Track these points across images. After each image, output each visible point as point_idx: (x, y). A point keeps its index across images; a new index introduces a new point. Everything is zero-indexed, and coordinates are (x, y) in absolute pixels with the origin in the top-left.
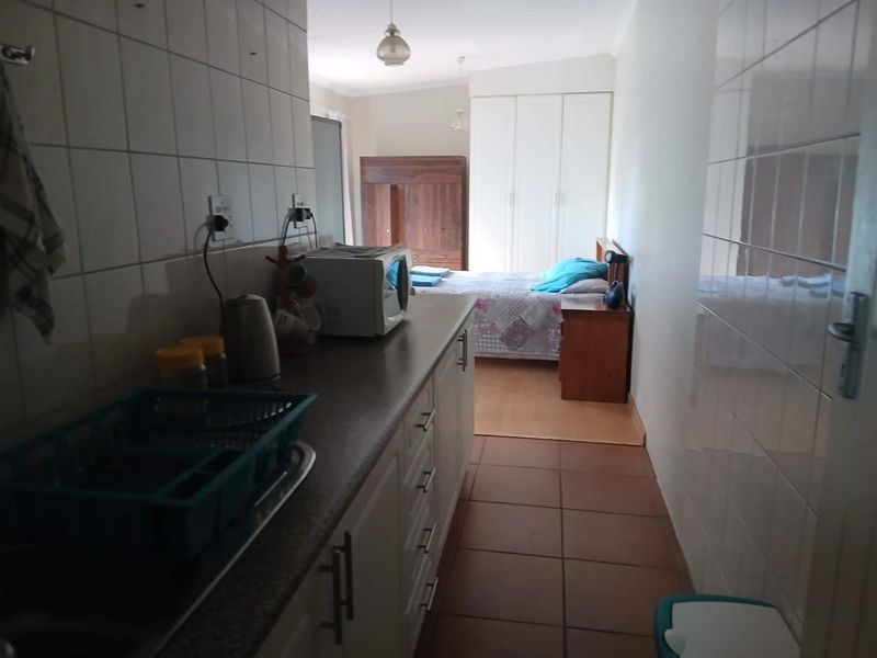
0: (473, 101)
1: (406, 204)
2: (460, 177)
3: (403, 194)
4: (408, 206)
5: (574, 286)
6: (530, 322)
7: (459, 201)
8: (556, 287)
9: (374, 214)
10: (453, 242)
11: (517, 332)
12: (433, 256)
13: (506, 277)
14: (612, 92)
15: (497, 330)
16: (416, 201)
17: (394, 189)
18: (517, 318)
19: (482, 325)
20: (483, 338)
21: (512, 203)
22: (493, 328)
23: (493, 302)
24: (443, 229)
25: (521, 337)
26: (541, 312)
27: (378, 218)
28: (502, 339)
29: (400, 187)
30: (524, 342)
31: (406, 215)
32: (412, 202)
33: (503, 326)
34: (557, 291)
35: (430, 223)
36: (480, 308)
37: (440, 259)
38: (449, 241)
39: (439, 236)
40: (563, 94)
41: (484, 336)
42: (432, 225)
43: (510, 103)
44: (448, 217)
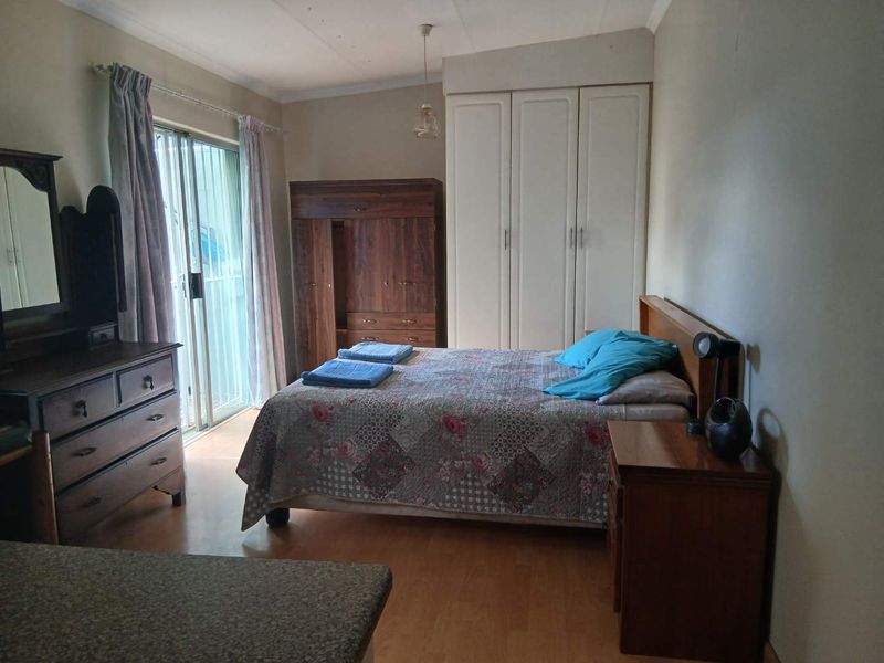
0: (448, 100)
1: (357, 250)
2: (432, 208)
3: (353, 233)
4: (360, 252)
5: (624, 390)
6: (545, 458)
7: (432, 241)
8: (589, 391)
9: (311, 263)
10: (423, 300)
11: (522, 476)
12: (396, 321)
13: (501, 360)
14: (651, 84)
15: (484, 473)
16: (370, 244)
17: (339, 228)
19: (458, 464)
20: (458, 486)
21: (508, 245)
22: (478, 468)
23: (477, 420)
24: (410, 283)
25: (530, 485)
26: (565, 439)
27: (316, 269)
28: (494, 489)
29: (348, 223)
30: (535, 494)
31: (357, 263)
32: (364, 246)
33: (494, 465)
34: (593, 398)
35: (391, 274)
36: (453, 433)
37: (406, 325)
38: (419, 300)
39: (404, 292)
40: (579, 87)
41: (462, 483)
42: (394, 277)
43: (501, 103)
44: (416, 266)
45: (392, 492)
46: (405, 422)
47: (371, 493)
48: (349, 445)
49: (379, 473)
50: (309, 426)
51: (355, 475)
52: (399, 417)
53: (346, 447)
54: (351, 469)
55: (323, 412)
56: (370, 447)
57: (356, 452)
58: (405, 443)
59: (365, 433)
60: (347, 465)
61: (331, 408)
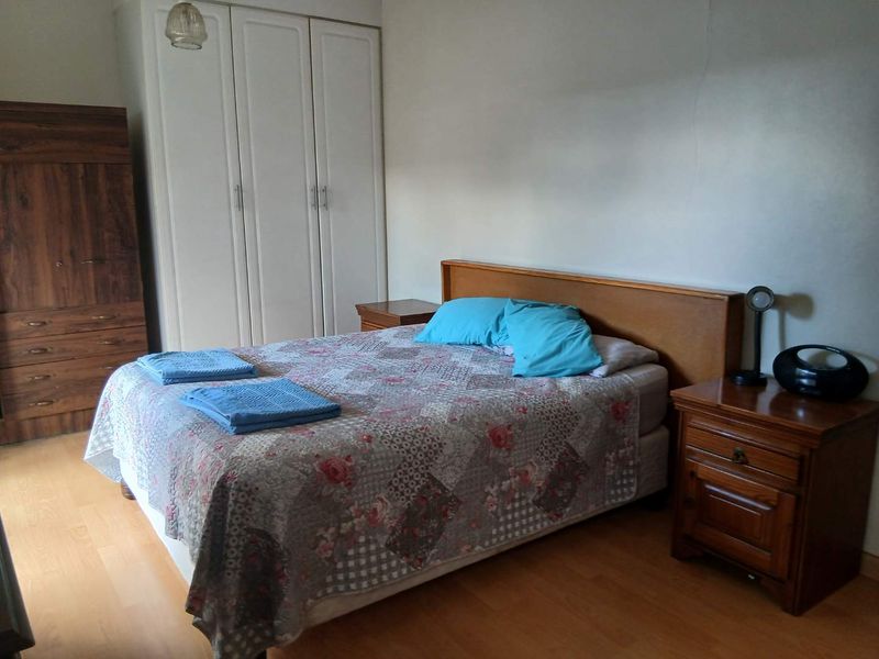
6: (582, 449)
7: (130, 200)
10: (122, 284)
11: (563, 476)
12: (79, 318)
14: (379, 29)
15: (530, 487)
18: (563, 448)
19: (506, 484)
20: (505, 513)
22: (525, 483)
23: (522, 425)
24: (100, 260)
25: (568, 485)
28: (538, 503)
33: (540, 473)
35: (66, 248)
36: (501, 447)
37: (97, 323)
38: (116, 284)
39: (91, 274)
40: (309, 17)
41: (509, 507)
42: (72, 253)
43: (217, 16)
44: (106, 235)
45: (433, 552)
46: (448, 450)
47: (410, 564)
48: (379, 505)
49: (417, 531)
50: (320, 497)
51: (389, 546)
52: (440, 445)
53: (375, 510)
54: (383, 540)
55: (340, 469)
56: (408, 498)
57: (387, 513)
58: (449, 479)
59: (401, 480)
60: (378, 536)
61: (348, 458)
